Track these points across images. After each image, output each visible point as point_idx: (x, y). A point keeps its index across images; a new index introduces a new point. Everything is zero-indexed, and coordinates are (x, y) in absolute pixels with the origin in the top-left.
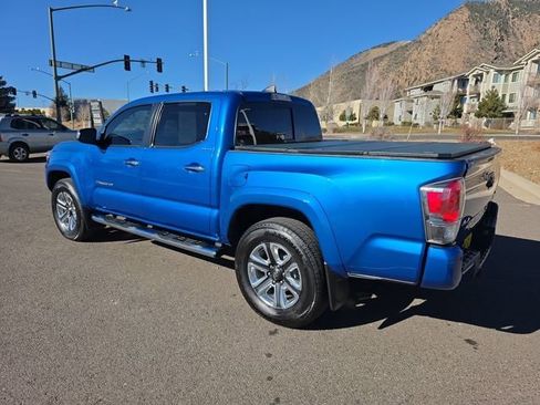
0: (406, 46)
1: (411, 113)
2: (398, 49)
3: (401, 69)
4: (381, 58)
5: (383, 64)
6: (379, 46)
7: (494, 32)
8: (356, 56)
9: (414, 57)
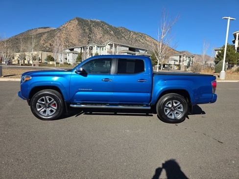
0: (54, 30)
1: (66, 59)
2: (51, 31)
3: (53, 39)
4: (44, 33)
5: (45, 36)
6: (42, 28)
7: (87, 31)
8: (31, 30)
9: (59, 35)
